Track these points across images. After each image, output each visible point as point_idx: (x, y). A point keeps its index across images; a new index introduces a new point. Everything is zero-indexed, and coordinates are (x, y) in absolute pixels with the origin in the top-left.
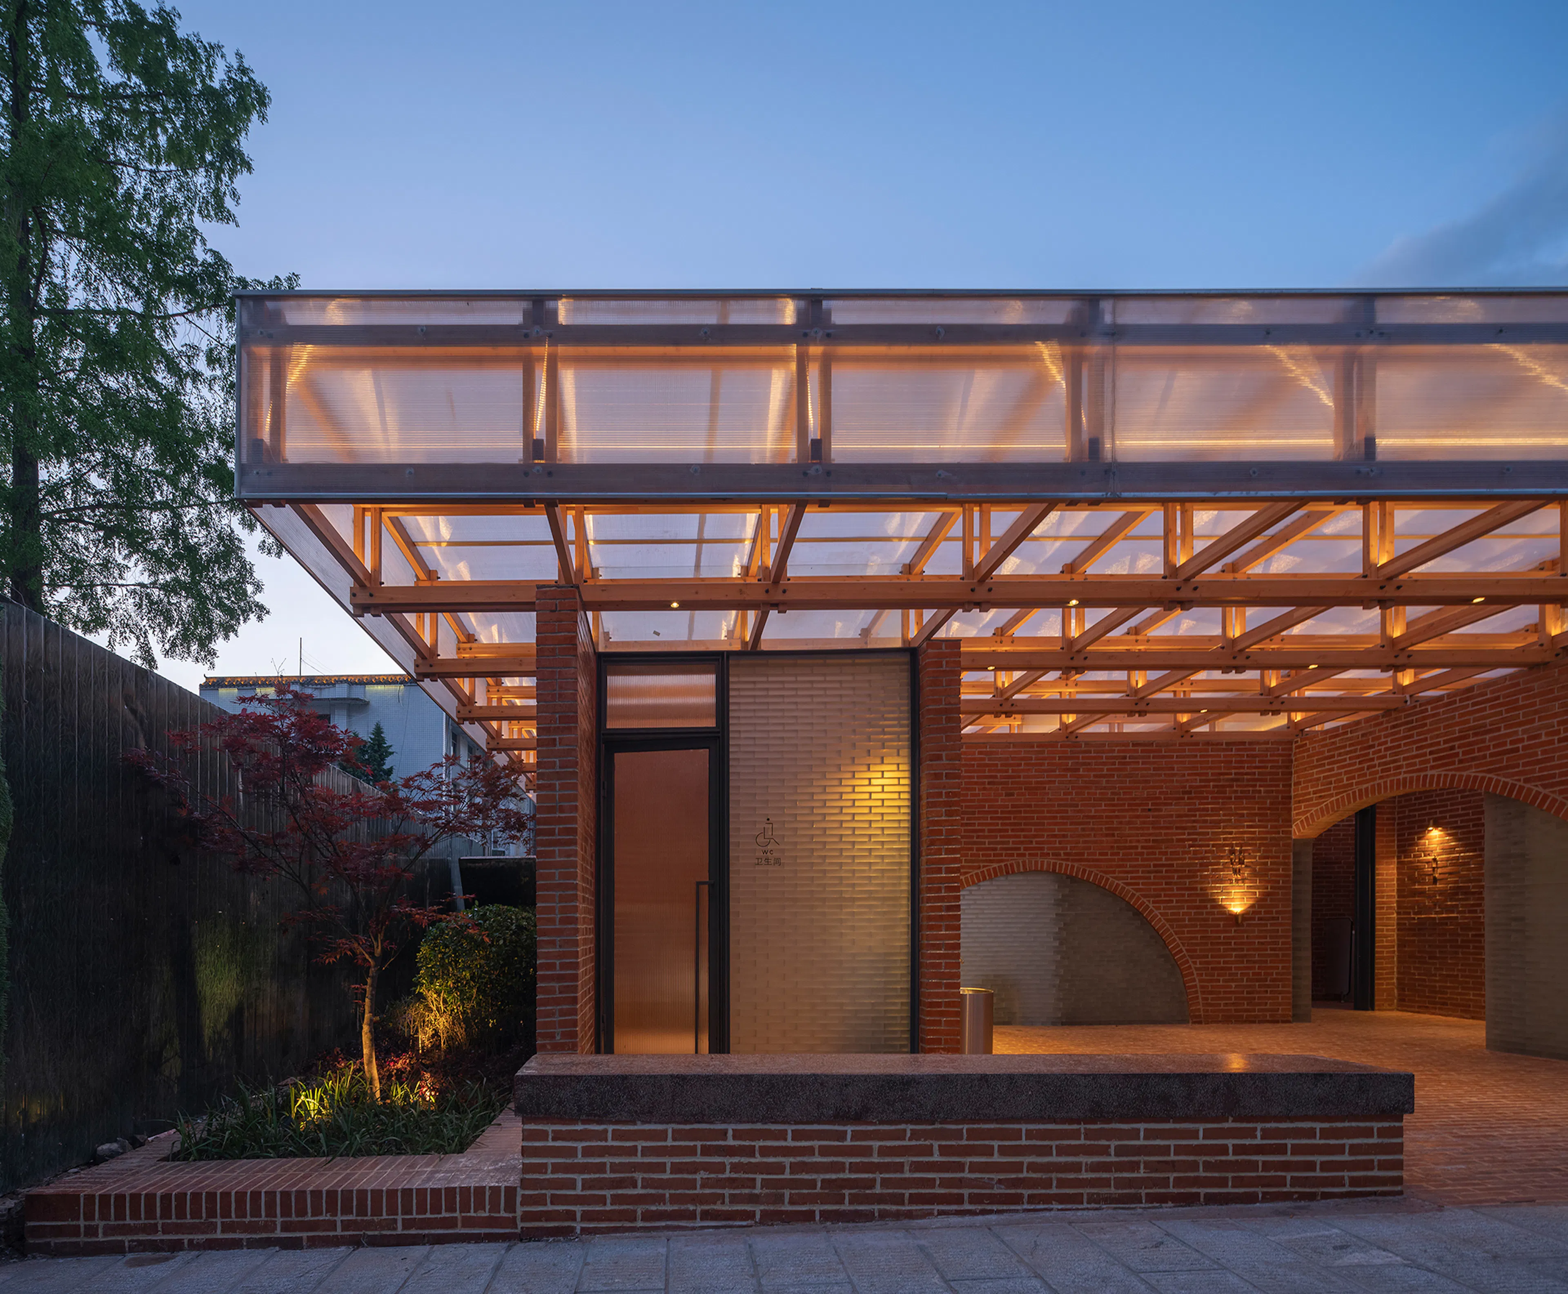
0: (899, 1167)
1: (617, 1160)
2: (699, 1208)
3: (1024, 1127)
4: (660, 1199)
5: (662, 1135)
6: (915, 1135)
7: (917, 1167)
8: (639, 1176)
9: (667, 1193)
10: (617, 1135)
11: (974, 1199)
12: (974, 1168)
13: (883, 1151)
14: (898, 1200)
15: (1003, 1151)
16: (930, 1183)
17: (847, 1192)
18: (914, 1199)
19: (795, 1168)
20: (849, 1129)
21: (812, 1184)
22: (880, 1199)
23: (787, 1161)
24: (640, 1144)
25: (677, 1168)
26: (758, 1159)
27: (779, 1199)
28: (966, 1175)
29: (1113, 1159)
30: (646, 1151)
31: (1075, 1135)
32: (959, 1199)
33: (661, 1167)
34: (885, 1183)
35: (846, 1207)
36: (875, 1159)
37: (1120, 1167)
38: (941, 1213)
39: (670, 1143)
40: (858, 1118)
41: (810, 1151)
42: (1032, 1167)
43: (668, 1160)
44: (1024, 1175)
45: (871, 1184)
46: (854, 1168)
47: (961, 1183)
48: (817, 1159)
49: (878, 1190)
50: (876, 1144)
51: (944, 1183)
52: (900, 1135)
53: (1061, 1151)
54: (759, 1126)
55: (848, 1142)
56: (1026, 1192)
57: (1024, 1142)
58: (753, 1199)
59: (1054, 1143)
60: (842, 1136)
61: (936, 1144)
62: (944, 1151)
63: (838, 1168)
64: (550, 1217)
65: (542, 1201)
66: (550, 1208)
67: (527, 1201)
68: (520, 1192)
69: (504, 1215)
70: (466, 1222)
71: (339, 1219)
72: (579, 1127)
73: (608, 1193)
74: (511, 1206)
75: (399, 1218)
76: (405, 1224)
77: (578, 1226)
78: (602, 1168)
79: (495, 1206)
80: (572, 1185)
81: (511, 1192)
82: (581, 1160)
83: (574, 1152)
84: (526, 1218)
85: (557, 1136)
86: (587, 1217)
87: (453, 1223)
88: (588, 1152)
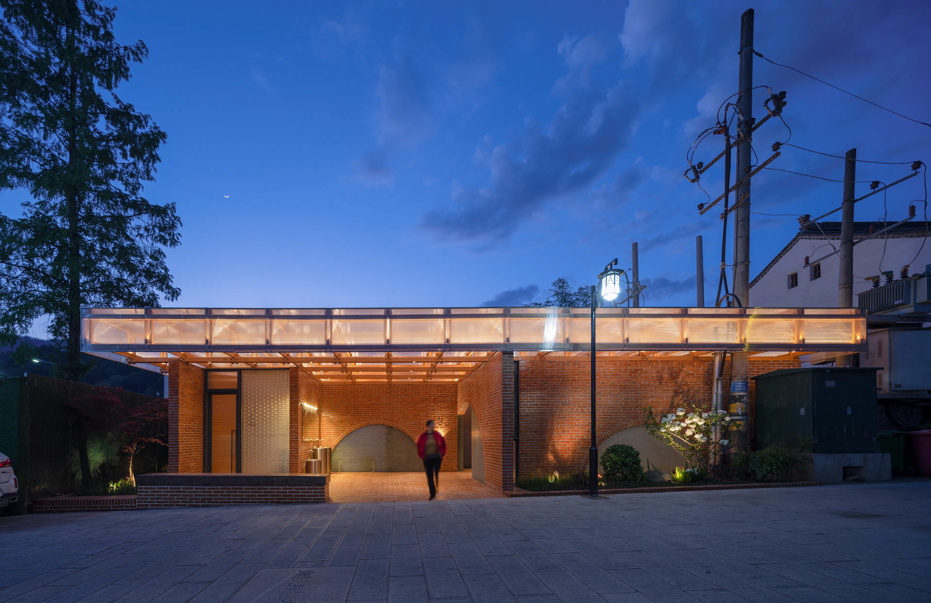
0: (217, 495)
1: (158, 494)
2: (175, 504)
3: (244, 487)
4: (167, 502)
5: (167, 488)
6: (221, 489)
7: (221, 495)
8: (162, 497)
9: (168, 501)
10: (158, 488)
11: (234, 502)
12: (233, 496)
13: (214, 492)
14: (217, 502)
15: (240, 492)
16: (224, 499)
17: (206, 501)
18: (221, 502)
19: (195, 495)
20: (207, 487)
21: (199, 499)
22: (213, 502)
23: (194, 494)
24: (163, 490)
25: (170, 495)
26: (188, 493)
27: (192, 502)
28: (232, 497)
29: (263, 494)
30: (164, 492)
31: (255, 489)
32: (230, 502)
33: (167, 495)
34: (214, 499)
35: (206, 504)
36: (212, 494)
37: (265, 496)
38: (226, 505)
39: (169, 490)
40: (208, 485)
41: (198, 492)
42: (246, 496)
43: (168, 494)
44: (244, 497)
45: (211, 499)
46: (208, 495)
47: (230, 499)
48: (200, 494)
49: (213, 500)
50: (213, 491)
51: (227, 499)
52: (218, 489)
53: (252, 492)
54: (188, 487)
55: (207, 490)
56: (244, 501)
57: (244, 490)
58: (187, 502)
59: (250, 491)
60: (205, 489)
61: (225, 491)
62: (227, 492)
63: (205, 495)
64: (143, 505)
65: (141, 502)
66: (143, 503)
67: (138, 502)
68: (137, 500)
69: (133, 505)
70: (126, 506)
71: (99, 505)
72: (150, 487)
73: (156, 501)
74: (135, 503)
75: (111, 505)
76: (113, 507)
77: (149, 507)
78: (154, 495)
79: (132, 503)
80: (148, 499)
81: (135, 500)
82: (150, 493)
83: (148, 492)
84: (138, 505)
85: (145, 488)
86: (151, 505)
87: (123, 507)
88: (151, 492)
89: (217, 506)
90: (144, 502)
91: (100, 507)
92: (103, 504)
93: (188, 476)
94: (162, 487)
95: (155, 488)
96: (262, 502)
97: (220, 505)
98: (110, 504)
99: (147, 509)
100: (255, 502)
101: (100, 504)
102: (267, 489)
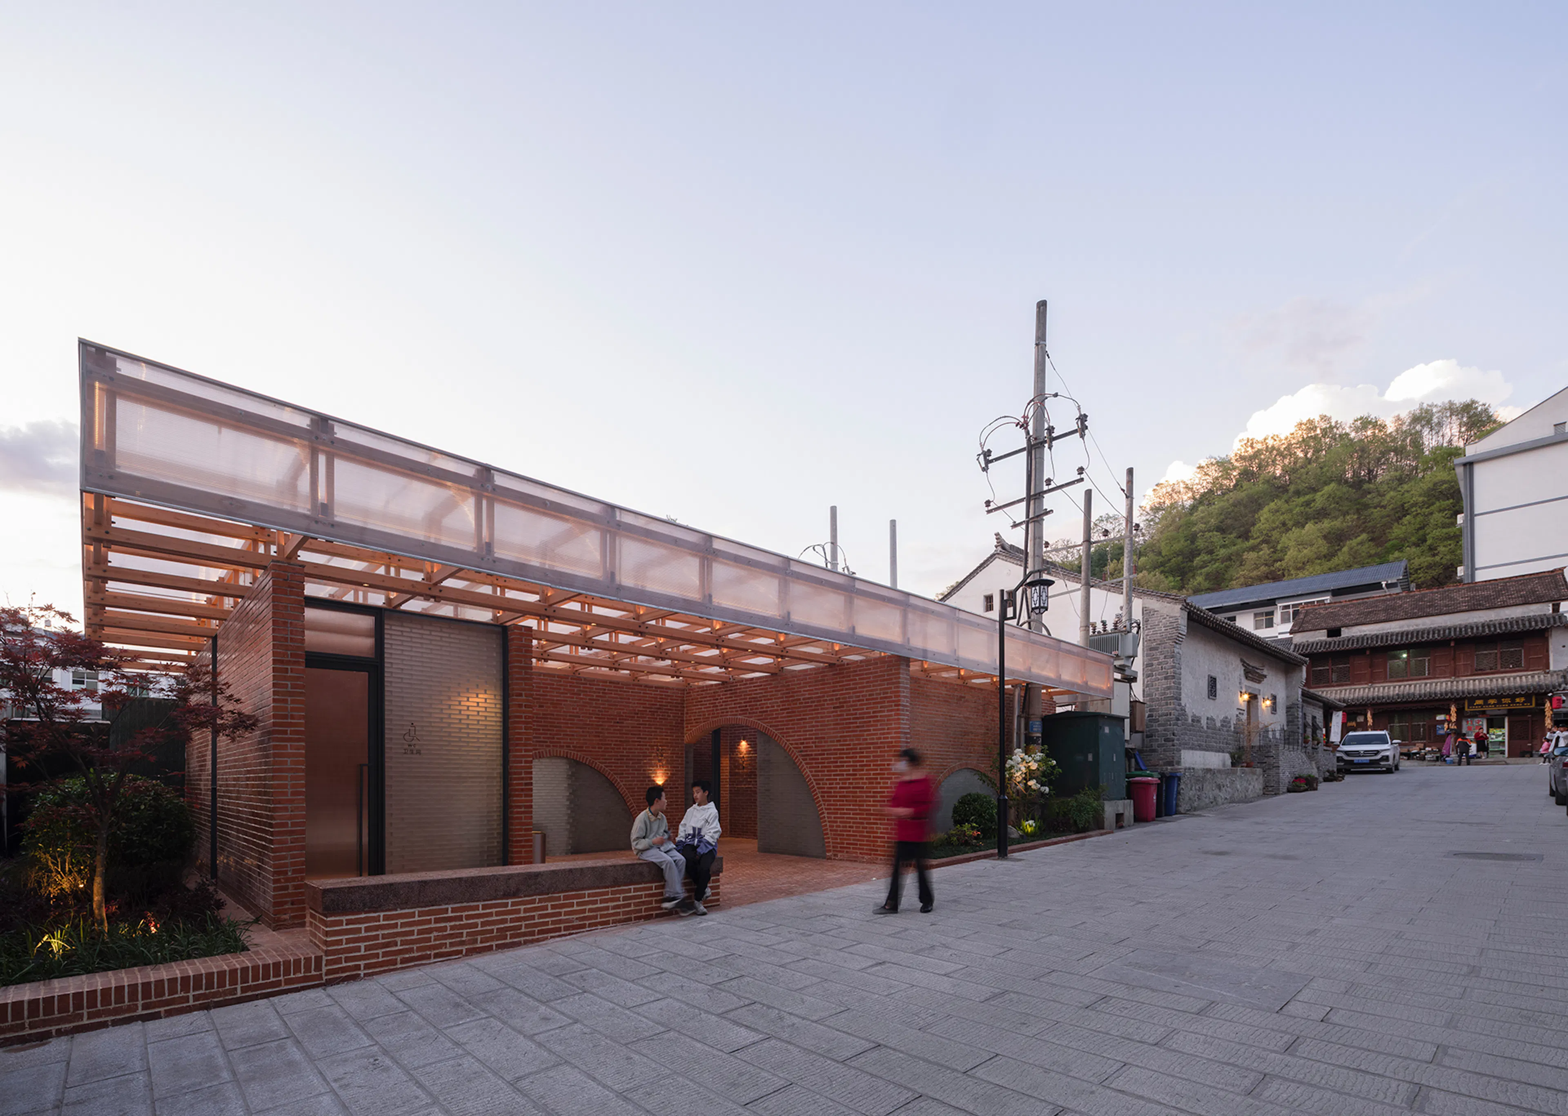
0: (533, 918)
1: (386, 932)
2: (433, 952)
3: (587, 892)
4: (411, 950)
5: (413, 915)
6: (540, 901)
7: (541, 916)
8: (398, 939)
9: (415, 947)
10: (386, 918)
11: (566, 929)
12: (566, 913)
13: (526, 911)
14: (532, 933)
15: (578, 904)
16: (547, 923)
17: (508, 933)
18: (540, 932)
19: (484, 924)
20: (510, 901)
21: (492, 931)
22: (525, 934)
23: (479, 921)
24: (400, 921)
25: (420, 932)
26: (465, 922)
27: (475, 941)
28: (563, 917)
29: (622, 903)
30: (403, 925)
31: (607, 893)
32: (559, 930)
33: (411, 933)
34: (527, 926)
35: (508, 941)
36: (522, 915)
37: (624, 906)
38: (552, 937)
39: (417, 918)
40: (514, 895)
41: (491, 914)
42: (590, 910)
43: (415, 929)
44: (587, 914)
45: (520, 927)
46: (512, 920)
47: (560, 922)
48: (495, 918)
49: (523, 930)
50: (522, 907)
51: (553, 923)
52: (533, 902)
53: (602, 901)
54: (465, 904)
55: (509, 908)
56: (587, 922)
57: (587, 899)
58: (462, 943)
59: (598, 898)
60: (506, 905)
61: (549, 904)
62: (553, 907)
63: (504, 921)
64: (343, 970)
65: (338, 961)
66: (344, 965)
67: (329, 963)
68: (324, 958)
69: (313, 973)
70: (288, 982)
71: (191, 994)
72: (363, 916)
73: (380, 951)
74: (318, 967)
75: (239, 987)
76: (244, 990)
77: (362, 973)
78: (376, 937)
79: (308, 969)
80: (358, 949)
81: (318, 959)
82: (363, 934)
83: (359, 930)
84: (328, 972)
85: (349, 922)
86: (367, 966)
87: (278, 984)
88: (367, 929)
89: (532, 941)
90: (347, 960)
91: (196, 998)
92: (210, 985)
93: (468, 878)
94: (399, 912)
95: (377, 919)
96: (620, 921)
97: (538, 940)
98: (233, 982)
99: (355, 978)
100: (607, 923)
101: (197, 987)
102: (629, 891)
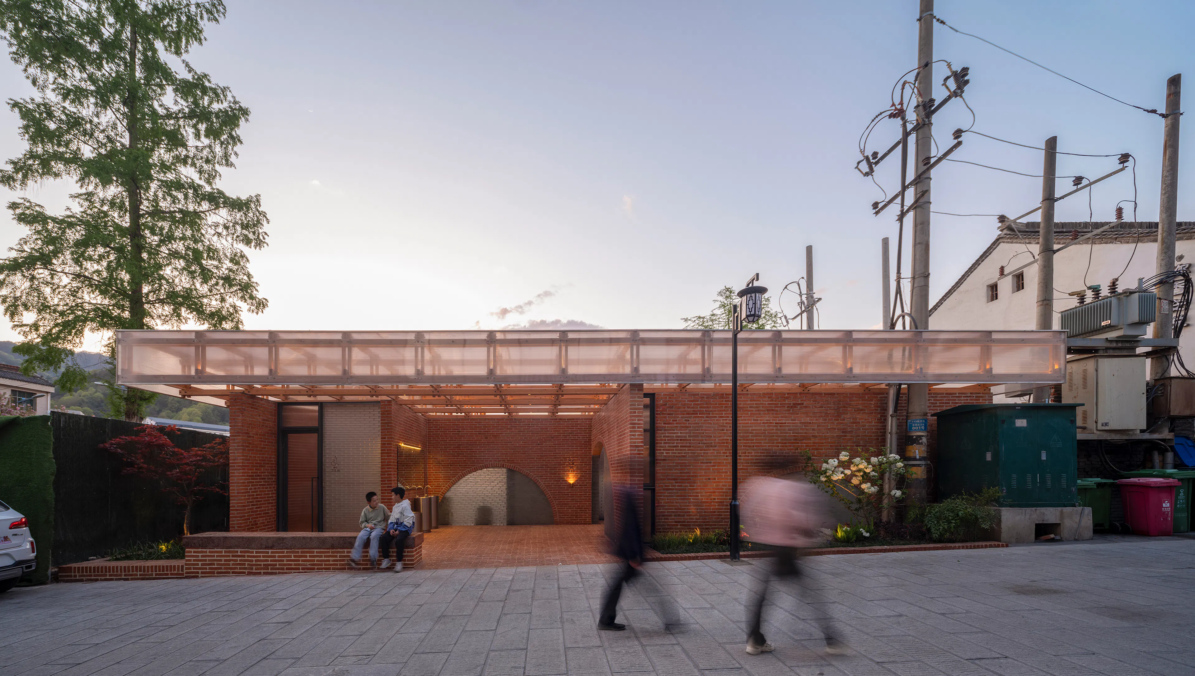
0: (283, 561)
1: (210, 558)
2: (231, 571)
3: (315, 550)
4: (221, 568)
5: (221, 552)
6: (287, 552)
7: (287, 561)
8: (215, 563)
9: (223, 567)
10: (210, 552)
11: (303, 569)
12: (303, 561)
13: (279, 557)
14: (283, 569)
15: (310, 556)
16: (291, 565)
17: (270, 567)
18: (287, 569)
19: (256, 561)
20: (270, 551)
21: (261, 565)
22: (278, 569)
23: (254, 559)
24: (216, 554)
25: (225, 561)
26: (246, 558)
27: (252, 569)
28: (300, 563)
29: (338, 559)
30: (217, 556)
32: (299, 569)
33: (221, 560)
34: (279, 565)
35: (270, 571)
36: (277, 559)
37: (340, 561)
38: (294, 572)
39: (223, 554)
40: (271, 548)
41: (260, 556)
42: (318, 561)
43: (223, 559)
44: (315, 563)
45: (276, 565)
46: (271, 561)
47: (299, 565)
48: (262, 558)
50: (277, 555)
51: (295, 565)
52: (283, 552)
53: (325, 556)
54: (247, 550)
55: (270, 554)
56: (316, 567)
57: (315, 554)
58: (245, 568)
59: (323, 555)
60: (268, 553)
61: (293, 555)
62: (295, 556)
63: (267, 561)
64: (192, 573)
65: (190, 569)
66: (192, 570)
67: (187, 569)
68: (185, 566)
69: (180, 572)
70: (172, 574)
72: (200, 550)
73: (208, 567)
74: (182, 570)
75: (154, 573)
76: (156, 575)
77: (200, 575)
78: (206, 560)
79: (178, 570)
80: (198, 565)
81: (182, 566)
82: (200, 558)
83: (198, 556)
84: (187, 573)
85: (195, 552)
86: (202, 573)
87: (167, 574)
88: (202, 556)
89: (283, 573)
90: (194, 568)
91: (140, 575)
94: (215, 550)
95: (206, 552)
96: (337, 569)
97: (286, 573)
98: (152, 571)
99: (197, 577)
100: (329, 569)
102: (344, 552)
